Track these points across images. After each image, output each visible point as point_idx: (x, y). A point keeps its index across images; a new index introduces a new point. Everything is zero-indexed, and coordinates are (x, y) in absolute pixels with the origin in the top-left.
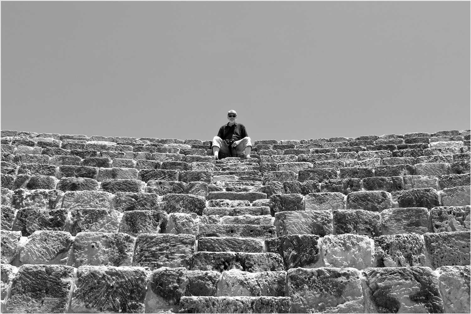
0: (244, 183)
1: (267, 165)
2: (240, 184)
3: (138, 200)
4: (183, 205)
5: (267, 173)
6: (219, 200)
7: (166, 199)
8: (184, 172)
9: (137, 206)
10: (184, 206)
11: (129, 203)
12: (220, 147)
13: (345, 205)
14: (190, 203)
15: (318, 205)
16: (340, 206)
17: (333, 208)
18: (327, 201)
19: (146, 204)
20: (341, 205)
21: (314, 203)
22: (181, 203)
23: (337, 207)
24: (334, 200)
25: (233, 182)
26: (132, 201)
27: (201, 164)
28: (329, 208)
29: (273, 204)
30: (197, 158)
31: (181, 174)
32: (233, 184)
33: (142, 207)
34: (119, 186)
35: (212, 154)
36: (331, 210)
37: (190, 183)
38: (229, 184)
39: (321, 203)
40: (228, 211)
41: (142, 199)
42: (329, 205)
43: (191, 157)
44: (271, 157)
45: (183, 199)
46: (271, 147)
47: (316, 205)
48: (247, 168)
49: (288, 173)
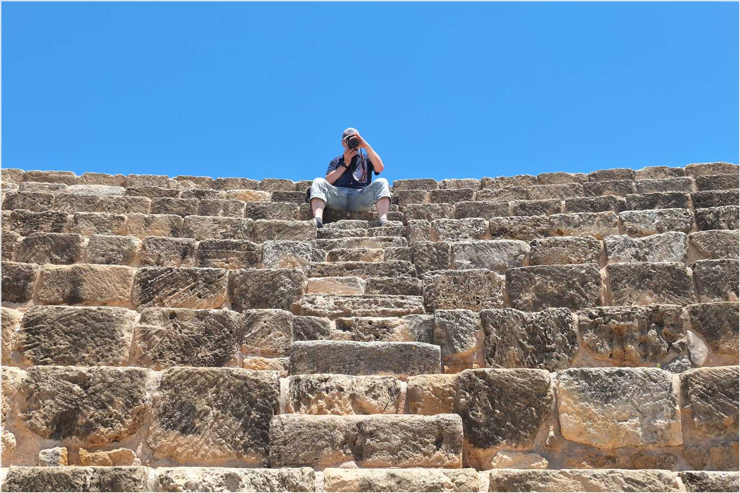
0: (380, 300)
1: (428, 246)
2: (371, 304)
3: (91, 389)
4: (215, 400)
5: (433, 274)
6: (317, 375)
7: (169, 383)
8: (242, 273)
9: (85, 408)
10: (219, 402)
11: (65, 399)
12: (326, 200)
13: (678, 408)
14: (235, 394)
15: (596, 405)
16: (662, 409)
17: (643, 415)
18: (624, 393)
19: (111, 402)
20: (665, 406)
21: (587, 400)
22: (210, 396)
23: (656, 413)
24: (644, 392)
25: (354, 299)
26: (72, 391)
27: (284, 245)
28: (632, 417)
29: (467, 399)
30: (278, 226)
31: (234, 277)
32: (353, 303)
33: (100, 411)
34: (68, 326)
35: (310, 215)
36: (636, 421)
37: (248, 315)
38: (346, 302)
39: (607, 400)
40: (340, 429)
41: (100, 385)
42: (629, 405)
43: (265, 225)
44: (432, 224)
45: (215, 383)
46: (427, 194)
47: (591, 406)
48: (384, 251)
49: (482, 275)
